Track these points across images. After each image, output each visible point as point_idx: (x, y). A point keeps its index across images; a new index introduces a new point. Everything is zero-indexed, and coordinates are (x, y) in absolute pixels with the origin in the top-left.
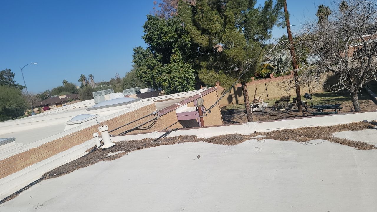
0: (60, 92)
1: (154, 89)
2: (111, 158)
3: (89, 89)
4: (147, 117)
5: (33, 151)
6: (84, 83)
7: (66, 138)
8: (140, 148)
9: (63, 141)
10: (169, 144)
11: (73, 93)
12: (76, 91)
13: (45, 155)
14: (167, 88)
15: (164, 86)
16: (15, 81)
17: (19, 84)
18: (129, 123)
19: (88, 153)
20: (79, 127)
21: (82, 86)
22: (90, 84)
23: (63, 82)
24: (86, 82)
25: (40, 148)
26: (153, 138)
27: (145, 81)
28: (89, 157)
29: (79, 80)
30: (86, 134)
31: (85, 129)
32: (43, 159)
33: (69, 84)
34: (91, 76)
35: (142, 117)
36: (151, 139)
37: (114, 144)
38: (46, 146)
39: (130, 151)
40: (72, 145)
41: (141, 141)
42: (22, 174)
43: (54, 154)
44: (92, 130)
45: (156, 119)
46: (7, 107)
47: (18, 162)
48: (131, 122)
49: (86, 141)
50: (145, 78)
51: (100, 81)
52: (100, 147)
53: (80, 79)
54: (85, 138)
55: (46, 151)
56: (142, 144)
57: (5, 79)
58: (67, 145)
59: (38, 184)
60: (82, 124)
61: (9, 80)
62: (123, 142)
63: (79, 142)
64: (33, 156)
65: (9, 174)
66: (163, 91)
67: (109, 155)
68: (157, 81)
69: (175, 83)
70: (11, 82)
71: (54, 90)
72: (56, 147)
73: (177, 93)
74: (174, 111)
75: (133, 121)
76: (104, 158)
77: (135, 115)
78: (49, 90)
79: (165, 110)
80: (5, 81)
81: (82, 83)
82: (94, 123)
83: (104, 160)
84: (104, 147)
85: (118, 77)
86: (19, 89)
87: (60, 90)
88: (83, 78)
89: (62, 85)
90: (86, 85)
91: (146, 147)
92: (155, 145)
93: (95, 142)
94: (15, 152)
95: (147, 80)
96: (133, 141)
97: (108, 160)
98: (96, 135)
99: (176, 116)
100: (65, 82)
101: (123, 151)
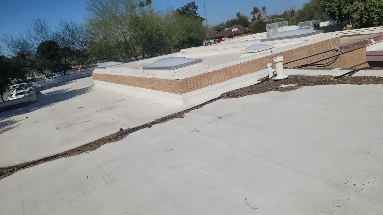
0: (233, 25)
1: (338, 21)
2: (283, 89)
3: (261, 22)
4: (327, 52)
5: (215, 73)
6: (256, 16)
7: (242, 65)
8: (316, 84)
9: (239, 68)
10: (355, 84)
11: (244, 26)
12: (248, 24)
13: (224, 78)
14: (357, 20)
15: (352, 18)
16: (198, 13)
17: (201, 16)
18: (304, 57)
19: (260, 82)
20: (254, 56)
21: (254, 19)
22: (262, 17)
23: (236, 15)
24: (258, 15)
25: (221, 70)
26: (333, 75)
27: (329, 11)
28: (260, 85)
29: (252, 13)
30: (260, 64)
31: (259, 59)
32: (222, 81)
33: (242, 17)
34: (264, 9)
35: (320, 52)
36: (331, 76)
37: (287, 76)
38: (225, 70)
39: (304, 85)
40: (246, 73)
41: (318, 77)
42: (205, 91)
43: (230, 78)
44: (266, 60)
45: (338, 56)
46: (191, 37)
47: (203, 80)
48: (307, 56)
49: (259, 70)
50: (329, 8)
51: (273, 14)
52: (272, 78)
53: (252, 11)
54: (259, 67)
55: (225, 74)
56: (319, 80)
57: (190, 11)
58: (242, 72)
59: (218, 101)
60: (257, 53)
61: (193, 12)
62: (297, 76)
63: (253, 71)
64: (215, 77)
65: (196, 89)
66: (350, 24)
67: (281, 86)
68: (344, 11)
69: (369, 15)
70: (195, 14)
71: (228, 22)
72: (233, 72)
73: (369, 27)
74: (363, 49)
75: (309, 55)
76: (276, 88)
77: (314, 49)
78: (223, 23)
79: (352, 46)
80: (190, 13)
81: (254, 16)
82: (268, 53)
83: (276, 91)
84: (276, 78)
85: (293, 9)
86: (200, 21)
87: (232, 23)
88: (256, 10)
89: (235, 17)
90: (258, 18)
91: (324, 84)
92: (335, 83)
93: (268, 72)
94: (202, 71)
95: (332, 10)
96: (309, 76)
97: (280, 91)
98: (270, 65)
99: (365, 55)
100: (238, 15)
101: (296, 85)
